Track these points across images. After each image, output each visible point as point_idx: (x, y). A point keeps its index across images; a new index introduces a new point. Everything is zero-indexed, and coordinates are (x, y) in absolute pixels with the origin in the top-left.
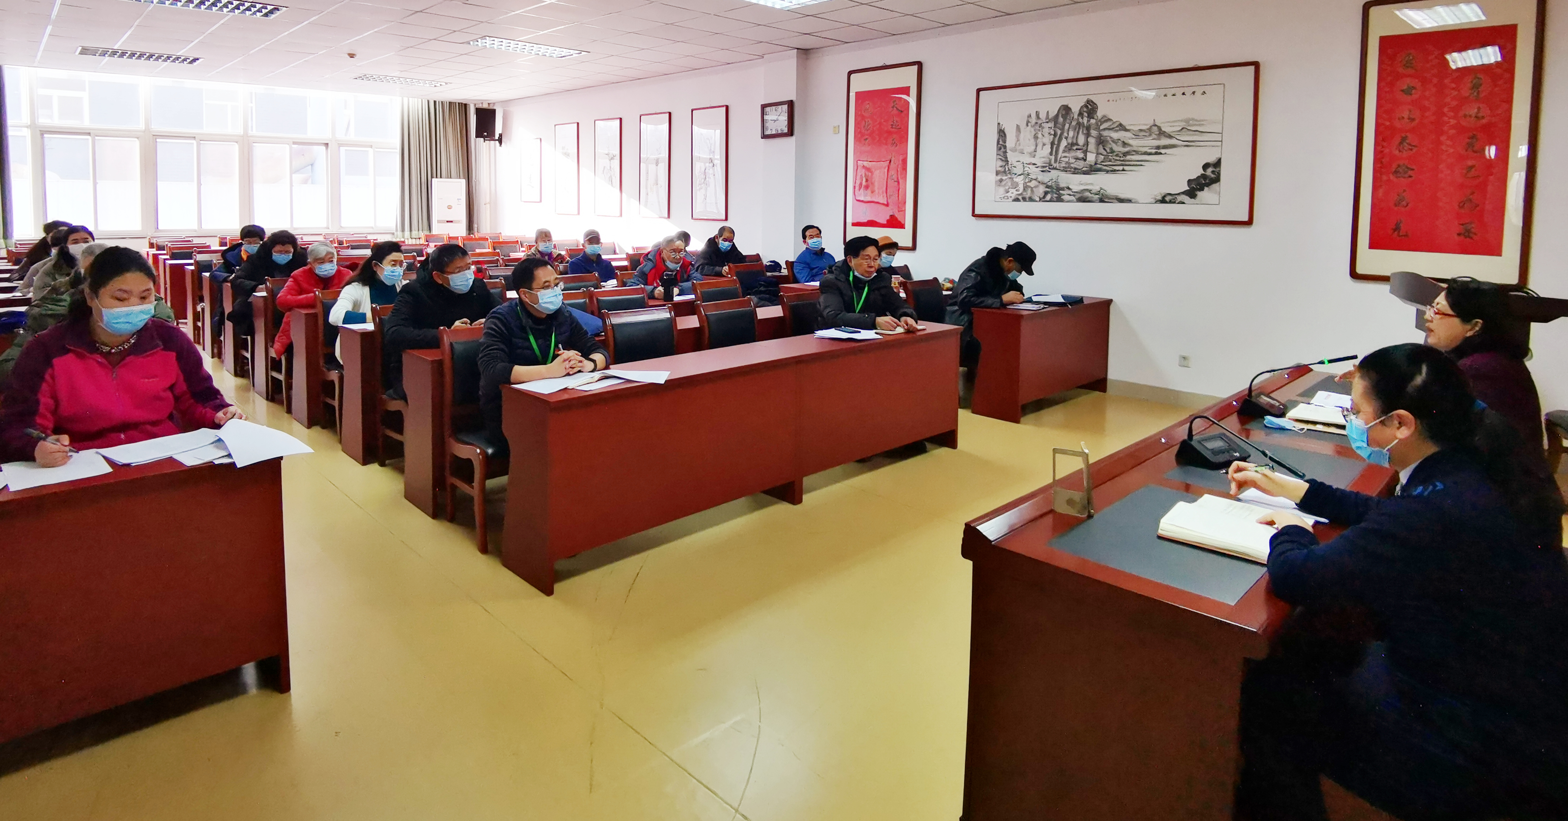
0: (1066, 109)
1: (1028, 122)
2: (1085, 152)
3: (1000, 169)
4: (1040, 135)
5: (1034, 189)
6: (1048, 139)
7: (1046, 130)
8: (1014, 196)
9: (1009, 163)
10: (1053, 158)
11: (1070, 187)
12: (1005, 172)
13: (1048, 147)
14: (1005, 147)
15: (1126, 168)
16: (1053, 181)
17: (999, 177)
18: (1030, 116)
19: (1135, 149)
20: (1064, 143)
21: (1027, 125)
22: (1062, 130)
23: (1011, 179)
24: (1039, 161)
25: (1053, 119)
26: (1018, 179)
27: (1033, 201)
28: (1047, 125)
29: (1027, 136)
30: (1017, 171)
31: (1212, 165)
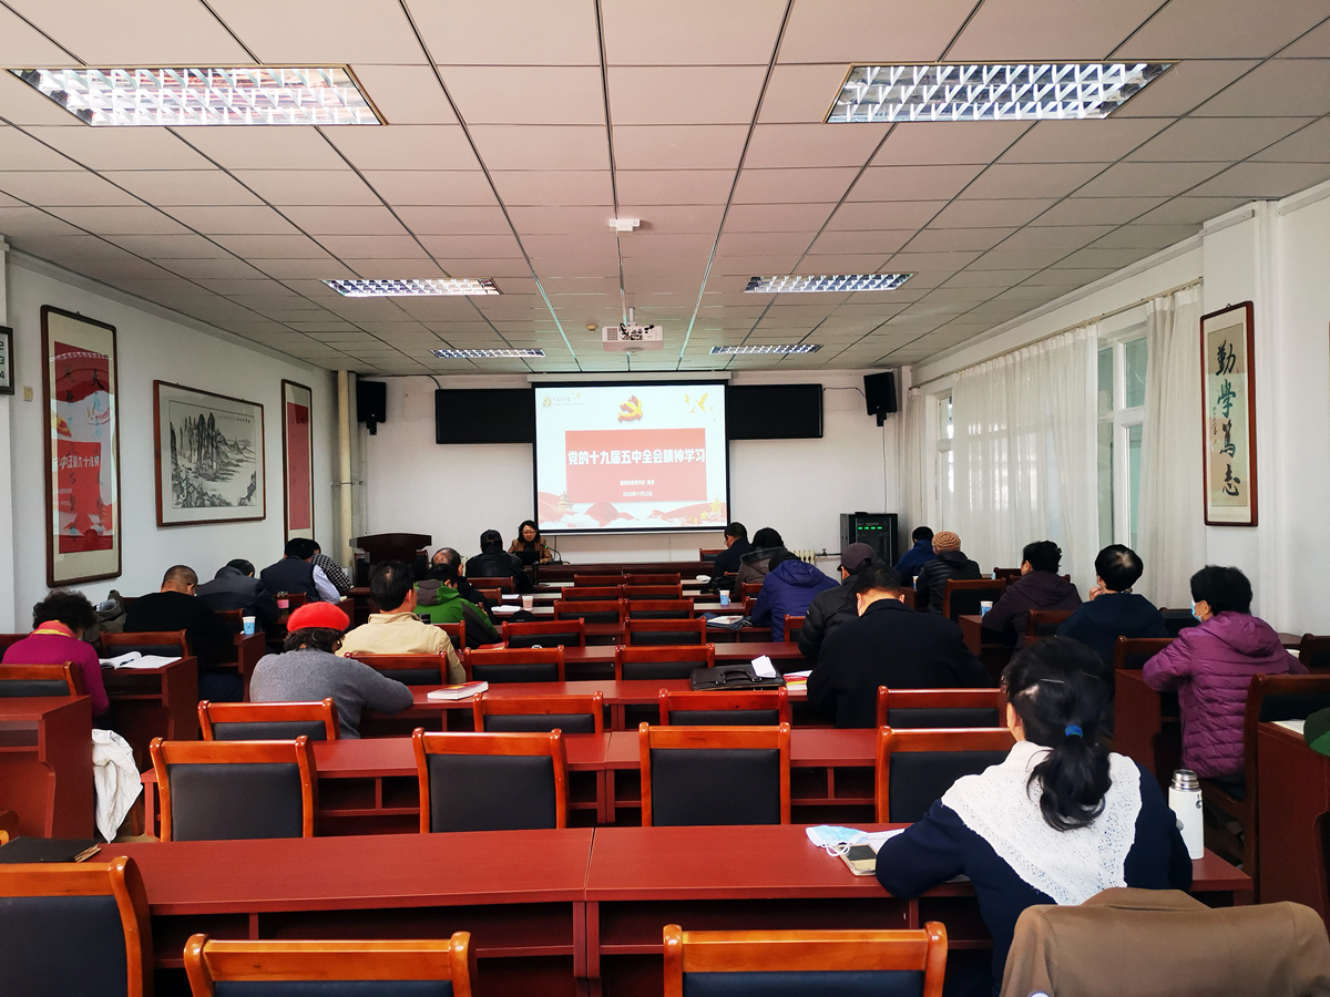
0: (202, 417)
1: (186, 426)
2: (212, 461)
3: (174, 473)
4: (192, 442)
5: (192, 495)
6: (195, 446)
7: (195, 436)
8: (181, 501)
9: (179, 467)
10: (199, 463)
11: (208, 492)
12: (177, 476)
13: (197, 452)
14: (176, 449)
15: (229, 476)
16: (200, 487)
17: (174, 483)
18: (186, 420)
19: (230, 460)
20: (203, 452)
21: (185, 429)
22: (202, 437)
23: (180, 483)
24: (193, 466)
25: (197, 427)
26: (183, 485)
27: (191, 506)
28: (195, 432)
29: (186, 440)
30: (183, 475)
31: (253, 477)
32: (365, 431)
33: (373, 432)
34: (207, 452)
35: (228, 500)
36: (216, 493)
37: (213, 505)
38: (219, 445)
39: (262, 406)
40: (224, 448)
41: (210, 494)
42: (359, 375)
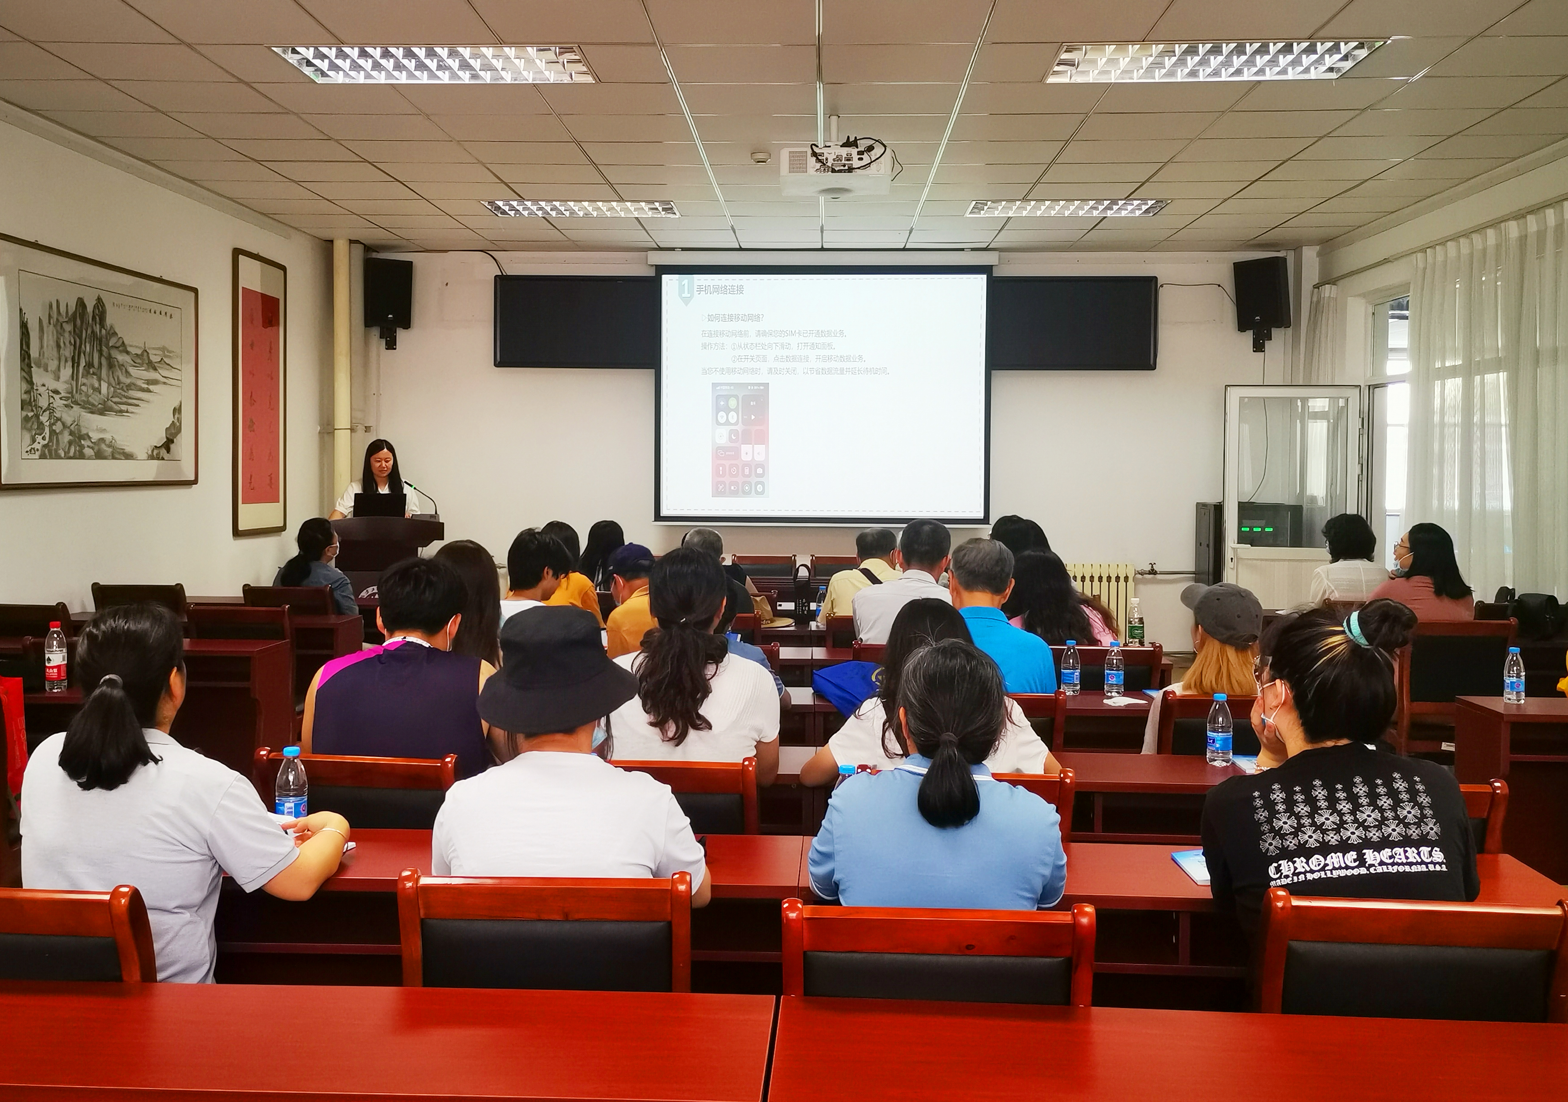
0: (81, 303)
1: (50, 317)
2: (100, 379)
3: (25, 397)
4: (62, 345)
5: (60, 437)
6: (67, 352)
7: (67, 335)
8: (39, 447)
9: (35, 388)
10: (74, 383)
11: (91, 434)
12: (30, 403)
13: (70, 363)
14: (29, 356)
15: (130, 408)
16: (76, 423)
17: (24, 413)
18: (51, 306)
19: (134, 381)
20: (83, 364)
21: (50, 323)
22: (80, 338)
23: (37, 416)
24: (61, 387)
25: (72, 319)
26: (44, 418)
27: (58, 457)
28: (68, 327)
29: (49, 339)
30: (43, 402)
31: (177, 411)
32: (377, 344)
33: (391, 345)
34: (90, 365)
35: (128, 450)
36: (107, 436)
37: (99, 456)
38: (115, 354)
39: (195, 291)
40: (121, 358)
41: (95, 436)
42: (368, 248)
